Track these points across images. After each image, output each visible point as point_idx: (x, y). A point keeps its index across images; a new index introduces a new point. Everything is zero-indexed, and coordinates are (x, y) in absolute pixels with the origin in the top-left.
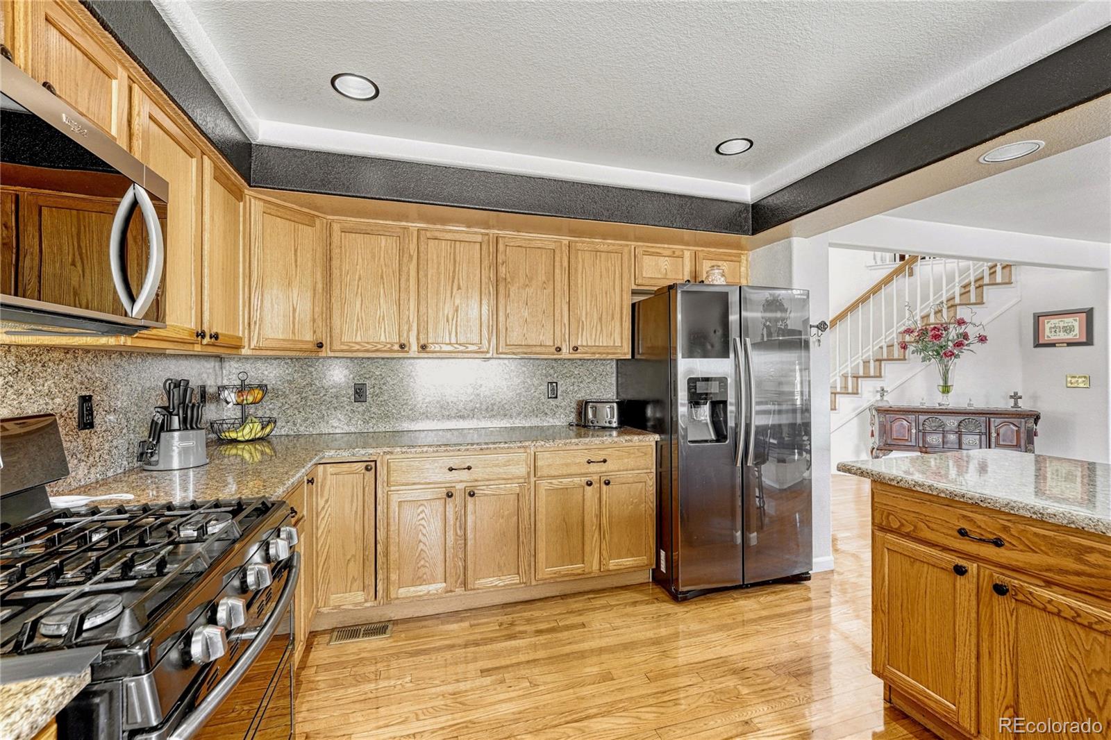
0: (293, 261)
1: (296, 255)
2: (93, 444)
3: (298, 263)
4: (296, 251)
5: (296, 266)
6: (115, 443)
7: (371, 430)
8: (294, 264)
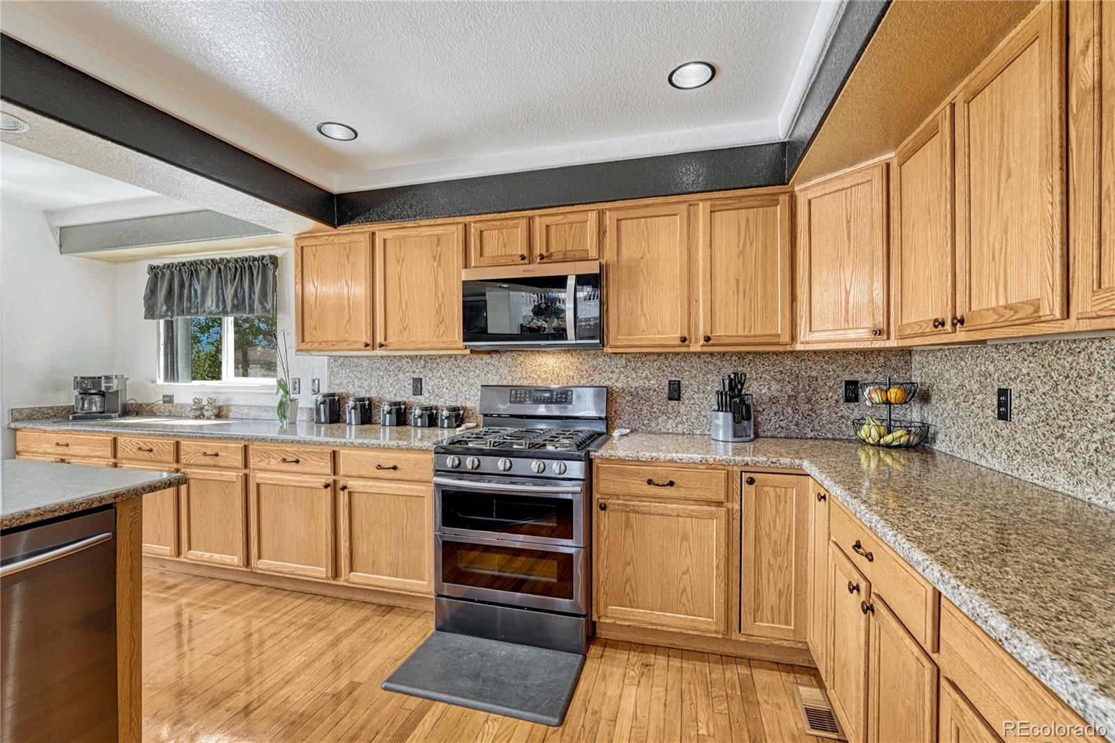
0: (845, 236)
1: (848, 227)
2: (681, 411)
3: (852, 235)
4: (848, 222)
5: (849, 240)
6: (703, 413)
7: (1015, 474)
8: (846, 239)
